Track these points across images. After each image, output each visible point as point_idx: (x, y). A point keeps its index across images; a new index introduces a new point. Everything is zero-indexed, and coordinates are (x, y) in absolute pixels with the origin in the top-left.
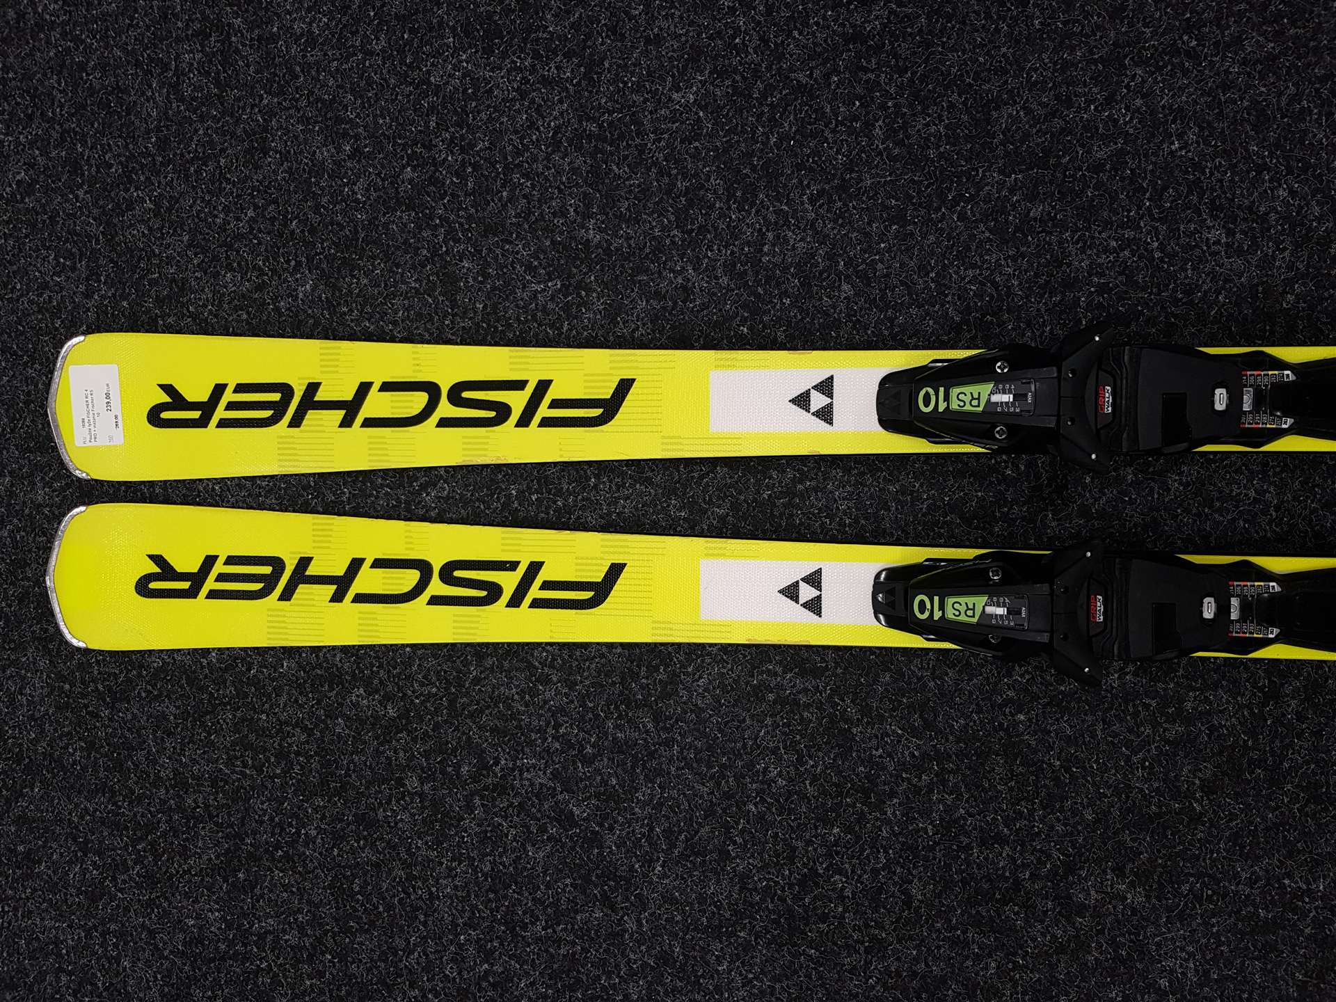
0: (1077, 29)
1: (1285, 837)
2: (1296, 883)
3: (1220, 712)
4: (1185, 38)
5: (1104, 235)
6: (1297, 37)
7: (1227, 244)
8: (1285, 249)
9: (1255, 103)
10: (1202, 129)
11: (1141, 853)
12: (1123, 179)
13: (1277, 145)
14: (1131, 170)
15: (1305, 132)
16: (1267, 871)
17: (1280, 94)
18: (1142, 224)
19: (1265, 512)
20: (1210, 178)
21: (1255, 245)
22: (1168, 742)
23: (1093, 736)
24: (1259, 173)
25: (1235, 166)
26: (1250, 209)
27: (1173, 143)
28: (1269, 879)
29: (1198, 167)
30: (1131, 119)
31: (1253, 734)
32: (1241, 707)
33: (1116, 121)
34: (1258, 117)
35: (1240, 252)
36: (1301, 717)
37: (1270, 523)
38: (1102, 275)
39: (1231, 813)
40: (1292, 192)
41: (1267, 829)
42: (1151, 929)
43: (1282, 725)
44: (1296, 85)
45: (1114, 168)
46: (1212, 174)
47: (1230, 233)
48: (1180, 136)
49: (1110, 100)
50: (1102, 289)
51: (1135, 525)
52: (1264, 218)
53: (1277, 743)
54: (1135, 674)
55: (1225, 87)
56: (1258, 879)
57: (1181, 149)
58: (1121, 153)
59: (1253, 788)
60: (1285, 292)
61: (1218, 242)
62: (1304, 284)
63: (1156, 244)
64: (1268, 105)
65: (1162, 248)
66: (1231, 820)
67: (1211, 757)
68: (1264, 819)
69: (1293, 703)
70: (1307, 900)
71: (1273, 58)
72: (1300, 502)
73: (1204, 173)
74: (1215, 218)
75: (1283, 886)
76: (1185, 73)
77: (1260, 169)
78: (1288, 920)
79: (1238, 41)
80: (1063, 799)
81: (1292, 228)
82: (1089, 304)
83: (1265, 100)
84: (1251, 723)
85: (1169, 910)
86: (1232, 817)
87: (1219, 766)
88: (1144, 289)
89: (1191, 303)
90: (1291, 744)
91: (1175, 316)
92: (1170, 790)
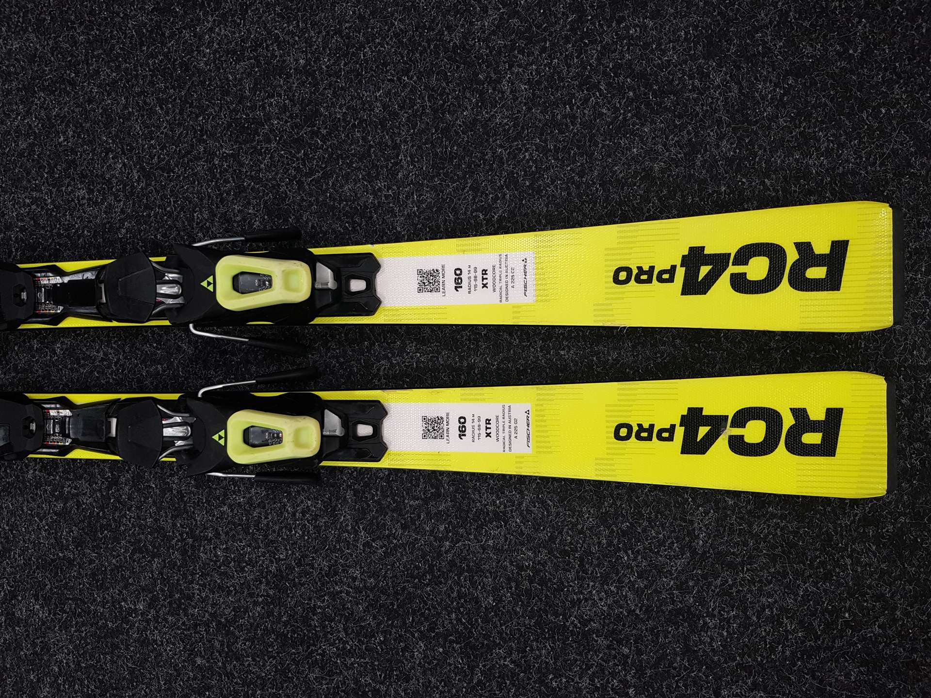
0: (12, 69)
1: (122, 575)
2: (128, 605)
3: (83, 494)
4: (68, 72)
5: (23, 196)
6: (127, 69)
7: (89, 199)
8: (120, 200)
9: (105, 110)
10: (76, 127)
11: (47, 585)
12: (33, 160)
13: (117, 136)
14: (38, 155)
15: (131, 127)
16: (112, 597)
17: (118, 104)
18: (43, 188)
19: (109, 367)
20: (80, 158)
21: (104, 199)
22: (56, 514)
23: (23, 511)
24: (107, 154)
25: (95, 149)
26: (102, 176)
27: (60, 138)
28: (113, 603)
29: (73, 151)
30: (38, 124)
31: (102, 508)
32: (95, 491)
33: (30, 125)
34: (107, 119)
35: (96, 203)
36: (130, 498)
37: (111, 374)
38: (22, 220)
39: (91, 560)
40: (124, 165)
41: (112, 570)
42: (51, 635)
43: (120, 502)
44: (127, 98)
45: (29, 154)
46: (81, 155)
47: (90, 191)
48: (64, 133)
49: (28, 113)
50: (23, 229)
51: (39, 376)
52: (109, 181)
53: (117, 514)
54: (41, 471)
55: (90, 102)
56: (107, 602)
57: (64, 141)
58: (32, 145)
59: (104, 543)
60: (120, 227)
61: (83, 198)
62: (130, 223)
63: (49, 201)
64: (112, 112)
65: (53, 202)
66: (90, 564)
67: (79, 523)
68: (110, 563)
69: (127, 489)
70: (134, 615)
71: (115, 82)
72: (128, 359)
73: (77, 155)
74: (82, 182)
75: (121, 607)
76: (68, 94)
77: (108, 151)
78: (125, 629)
79: (97, 72)
80: (10, 550)
81: (124, 187)
82: (17, 238)
83: (111, 108)
84: (102, 502)
85: (60, 620)
86: (91, 562)
87: (83, 529)
88: (43, 228)
89: (68, 236)
90: (125, 516)
91: (60, 245)
92: (58, 544)
